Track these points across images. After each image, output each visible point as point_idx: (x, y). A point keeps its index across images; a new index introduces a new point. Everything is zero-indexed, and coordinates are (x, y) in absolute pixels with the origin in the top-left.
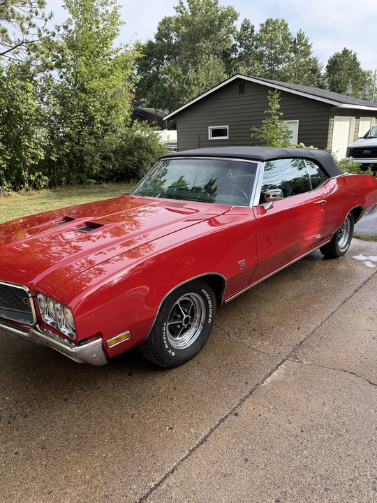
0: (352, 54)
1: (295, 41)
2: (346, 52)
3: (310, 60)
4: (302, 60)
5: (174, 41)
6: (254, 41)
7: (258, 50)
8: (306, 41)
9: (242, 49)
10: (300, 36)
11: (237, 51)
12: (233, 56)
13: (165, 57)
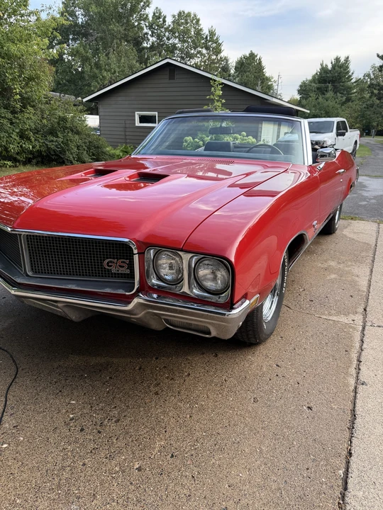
0: (258, 57)
1: (207, 37)
2: (252, 55)
3: (221, 58)
4: (214, 57)
5: (80, 21)
6: (166, 31)
7: (170, 42)
8: (217, 39)
9: (154, 39)
10: (212, 33)
11: (149, 40)
12: (145, 45)
13: (71, 37)
